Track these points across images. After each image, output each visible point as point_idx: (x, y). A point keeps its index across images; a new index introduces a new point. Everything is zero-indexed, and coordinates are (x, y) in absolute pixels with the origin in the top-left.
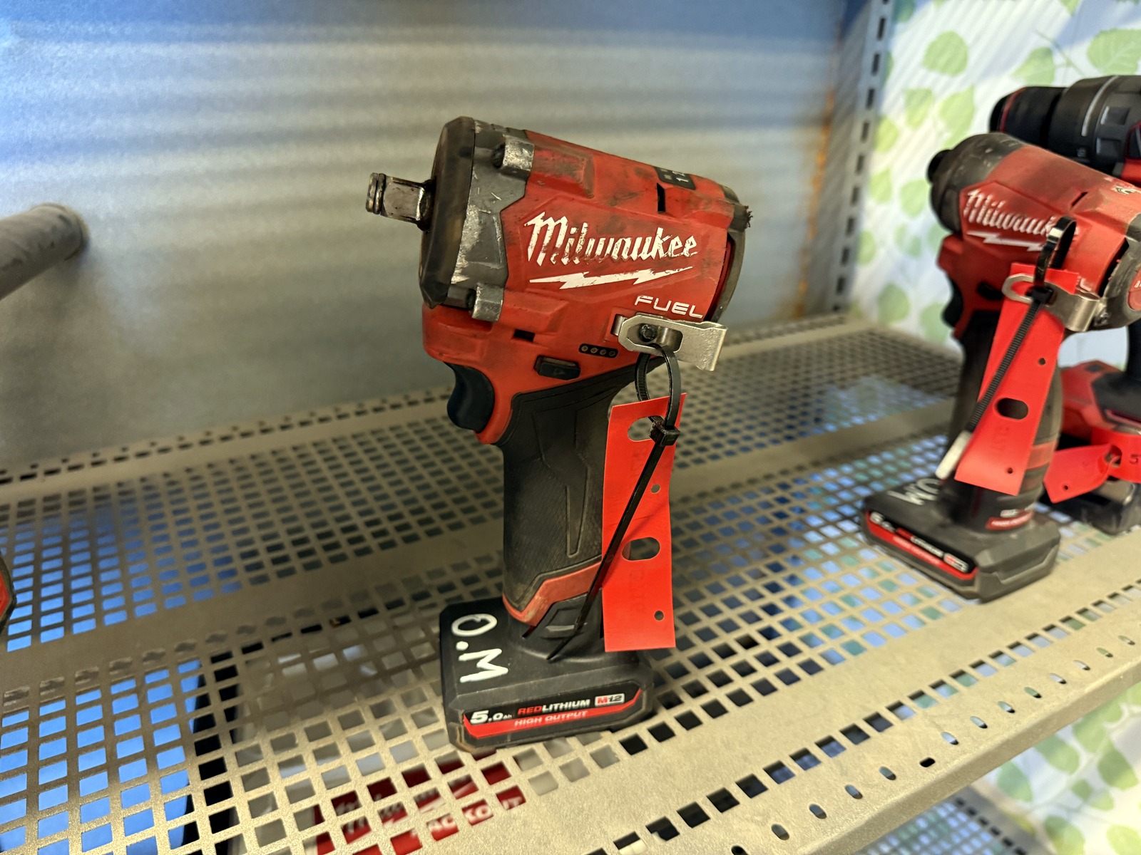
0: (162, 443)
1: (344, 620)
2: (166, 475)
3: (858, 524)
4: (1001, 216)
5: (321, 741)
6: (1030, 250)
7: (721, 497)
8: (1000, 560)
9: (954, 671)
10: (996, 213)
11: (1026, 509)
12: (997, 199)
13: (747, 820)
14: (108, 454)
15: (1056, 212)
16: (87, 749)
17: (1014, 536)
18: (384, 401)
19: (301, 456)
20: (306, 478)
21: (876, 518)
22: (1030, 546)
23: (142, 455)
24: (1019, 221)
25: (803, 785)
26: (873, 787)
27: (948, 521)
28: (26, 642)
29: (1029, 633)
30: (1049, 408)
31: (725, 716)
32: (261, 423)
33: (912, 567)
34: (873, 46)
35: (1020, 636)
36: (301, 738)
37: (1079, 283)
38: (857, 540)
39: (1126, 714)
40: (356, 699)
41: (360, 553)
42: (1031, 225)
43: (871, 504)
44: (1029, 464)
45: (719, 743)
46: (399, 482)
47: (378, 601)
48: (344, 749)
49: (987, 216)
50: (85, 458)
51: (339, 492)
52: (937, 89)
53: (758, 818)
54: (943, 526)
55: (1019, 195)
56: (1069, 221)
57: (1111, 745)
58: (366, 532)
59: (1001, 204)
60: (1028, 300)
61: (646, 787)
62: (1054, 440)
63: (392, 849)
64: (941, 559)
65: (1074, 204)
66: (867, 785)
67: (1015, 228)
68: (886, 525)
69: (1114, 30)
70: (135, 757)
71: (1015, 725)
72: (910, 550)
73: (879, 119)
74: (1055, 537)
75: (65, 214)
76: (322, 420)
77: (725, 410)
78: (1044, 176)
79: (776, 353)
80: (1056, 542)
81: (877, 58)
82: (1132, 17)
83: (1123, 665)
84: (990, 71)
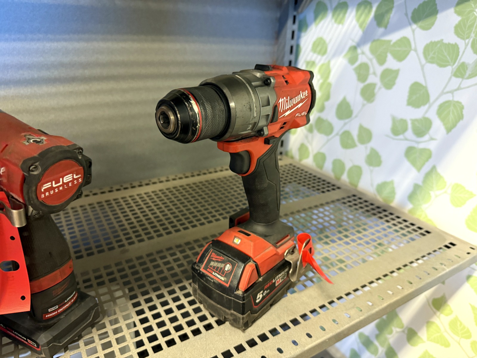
34: (289, 42)
39: (394, 332)
52: (317, 61)
57: (389, 345)
69: (378, 40)
81: (292, 47)
82: (384, 34)
83: (328, 335)
84: (336, 54)
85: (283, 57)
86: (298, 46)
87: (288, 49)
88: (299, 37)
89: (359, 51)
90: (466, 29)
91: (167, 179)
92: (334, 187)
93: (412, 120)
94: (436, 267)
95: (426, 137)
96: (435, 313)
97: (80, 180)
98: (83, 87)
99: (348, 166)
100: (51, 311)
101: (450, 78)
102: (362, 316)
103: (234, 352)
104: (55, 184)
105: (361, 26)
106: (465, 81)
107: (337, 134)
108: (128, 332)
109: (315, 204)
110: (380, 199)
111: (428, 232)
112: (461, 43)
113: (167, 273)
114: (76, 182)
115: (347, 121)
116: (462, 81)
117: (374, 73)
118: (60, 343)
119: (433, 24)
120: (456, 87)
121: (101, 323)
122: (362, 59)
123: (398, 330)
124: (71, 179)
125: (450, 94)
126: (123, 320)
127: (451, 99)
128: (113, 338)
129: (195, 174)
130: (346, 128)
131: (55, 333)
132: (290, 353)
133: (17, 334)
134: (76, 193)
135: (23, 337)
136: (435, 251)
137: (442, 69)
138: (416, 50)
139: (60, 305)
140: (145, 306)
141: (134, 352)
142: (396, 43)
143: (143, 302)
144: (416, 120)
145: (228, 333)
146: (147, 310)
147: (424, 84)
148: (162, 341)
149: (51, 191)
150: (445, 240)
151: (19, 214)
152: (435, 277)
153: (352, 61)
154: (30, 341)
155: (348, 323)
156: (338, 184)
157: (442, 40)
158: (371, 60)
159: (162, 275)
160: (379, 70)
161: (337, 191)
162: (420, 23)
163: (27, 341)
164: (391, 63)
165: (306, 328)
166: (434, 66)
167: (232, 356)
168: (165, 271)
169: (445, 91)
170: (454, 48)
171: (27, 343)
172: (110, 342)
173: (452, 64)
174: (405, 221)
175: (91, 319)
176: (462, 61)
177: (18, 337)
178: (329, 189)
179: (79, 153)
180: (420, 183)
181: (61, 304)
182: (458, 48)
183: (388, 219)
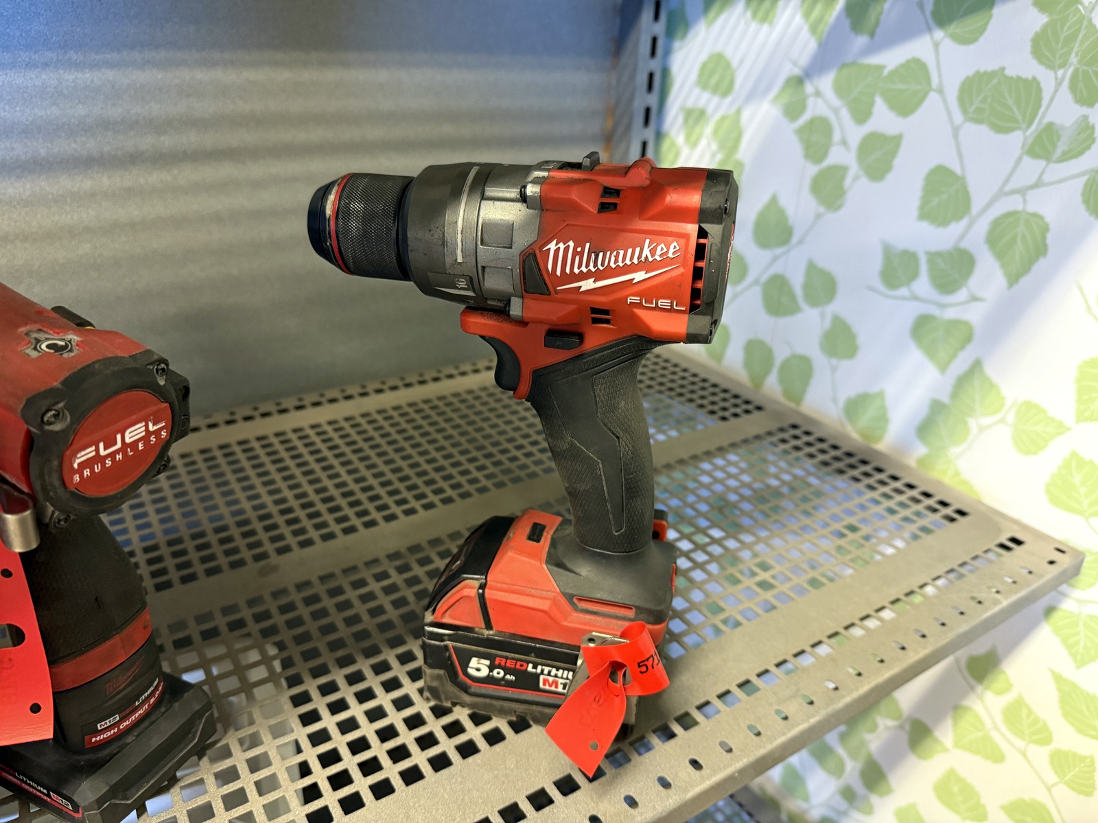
39: (881, 728)
52: (710, 110)
57: (869, 755)
69: (854, 63)
73: (659, 136)
81: (651, 76)
82: (868, 51)
83: (738, 762)
84: (753, 95)
85: (631, 99)
86: (665, 72)
87: (642, 79)
88: (668, 52)
89: (809, 88)
90: (1060, 45)
91: (362, 391)
92: (749, 407)
93: (928, 253)
94: (980, 596)
95: (962, 294)
96: (972, 688)
97: (164, 434)
98: (156, 177)
99: (781, 355)
100: (103, 727)
101: (1019, 160)
102: (813, 716)
103: (526, 807)
104: (105, 449)
105: (813, 29)
106: (1052, 166)
107: (756, 282)
108: (282, 766)
109: (705, 449)
110: (853, 434)
111: (962, 513)
112: (1047, 78)
113: (368, 623)
114: (153, 439)
115: (779, 251)
116: (1047, 166)
117: (844, 143)
118: (128, 799)
119: (983, 29)
120: (1033, 181)
121: (219, 745)
122: (815, 108)
123: (891, 723)
124: (143, 434)
125: (1018, 197)
126: (270, 737)
127: (1020, 208)
128: (248, 782)
129: (427, 377)
130: (776, 269)
131: (115, 778)
132: (655, 806)
133: (25, 779)
134: (155, 463)
135: (39, 788)
136: (975, 558)
137: (1002, 137)
138: (940, 91)
139: (123, 714)
140: (320, 703)
141: (300, 812)
142: (895, 72)
143: (315, 694)
144: (939, 254)
145: (512, 762)
146: (324, 712)
147: (958, 171)
148: (361, 784)
149: (96, 466)
150: (999, 531)
151: (22, 523)
152: (978, 621)
153: (793, 110)
154: (55, 796)
155: (784, 734)
156: (758, 401)
157: (1003, 69)
158: (836, 111)
159: (358, 627)
160: (856, 134)
161: (756, 415)
162: (953, 28)
163: (49, 796)
164: (883, 119)
165: (689, 747)
166: (984, 129)
167: (523, 816)
168: (365, 617)
169: (1007, 188)
170: (1029, 91)
171: (49, 800)
172: (242, 790)
173: (1024, 126)
174: (910, 486)
175: (196, 740)
176: (1046, 121)
177: (27, 787)
178: (738, 411)
179: (160, 372)
180: (945, 399)
181: (127, 712)
182: (1039, 90)
183: (871, 481)
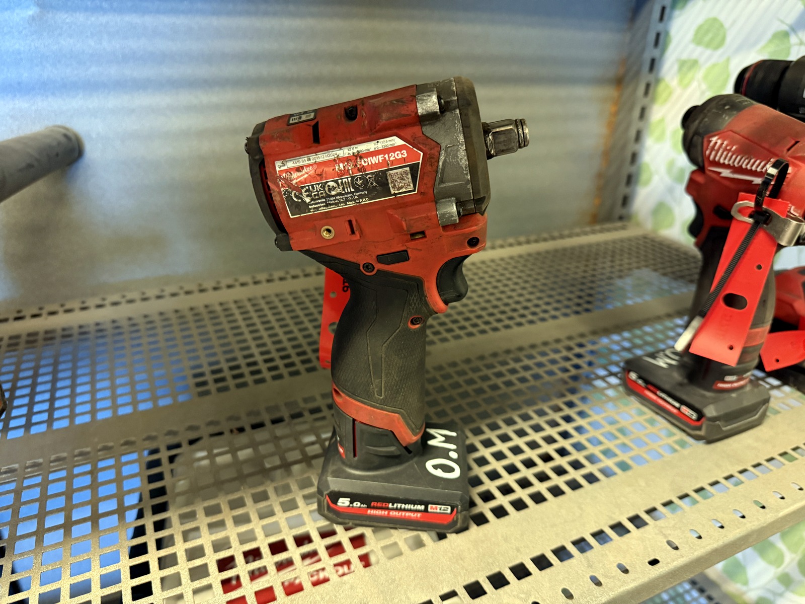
0: (130, 296)
1: (241, 430)
2: (130, 319)
3: (620, 379)
4: (734, 157)
5: (214, 517)
6: (754, 183)
7: (521, 355)
8: (722, 413)
9: (680, 494)
10: (730, 154)
11: (744, 376)
12: (732, 144)
13: (514, 596)
14: (92, 302)
15: (775, 155)
16: (52, 512)
17: (734, 395)
18: (287, 273)
19: (225, 310)
20: (226, 326)
21: (633, 376)
22: (746, 403)
23: (115, 304)
24: (747, 161)
25: (558, 573)
26: (610, 578)
27: (686, 381)
28: (20, 433)
29: (741, 468)
30: (764, 302)
31: (507, 517)
32: (200, 285)
33: (657, 413)
34: (655, 27)
35: (734, 470)
36: (200, 514)
37: (790, 209)
38: (618, 391)
40: (242, 488)
41: (257, 382)
42: (755, 165)
43: (631, 365)
44: (746, 343)
45: (500, 537)
46: (291, 332)
47: (266, 418)
48: (229, 523)
49: (724, 156)
50: (76, 305)
51: (248, 336)
52: (702, 60)
53: (523, 596)
54: (681, 385)
55: (747, 141)
56: (783, 163)
58: (263, 367)
59: (734, 148)
60: (751, 220)
61: (442, 566)
62: (768, 326)
63: (255, 600)
64: (679, 409)
65: (789, 150)
66: (607, 577)
67: (744, 166)
68: (640, 382)
70: (84, 520)
71: (723, 538)
72: (656, 401)
73: (658, 81)
74: (766, 397)
75: (68, 133)
76: (243, 285)
77: (531, 290)
78: (767, 127)
79: (573, 249)
80: (767, 401)
81: (658, 36)
86: (667, 33)
87: (652, 37)
88: (670, 18)
89: (793, 39)
122: (798, 54)
